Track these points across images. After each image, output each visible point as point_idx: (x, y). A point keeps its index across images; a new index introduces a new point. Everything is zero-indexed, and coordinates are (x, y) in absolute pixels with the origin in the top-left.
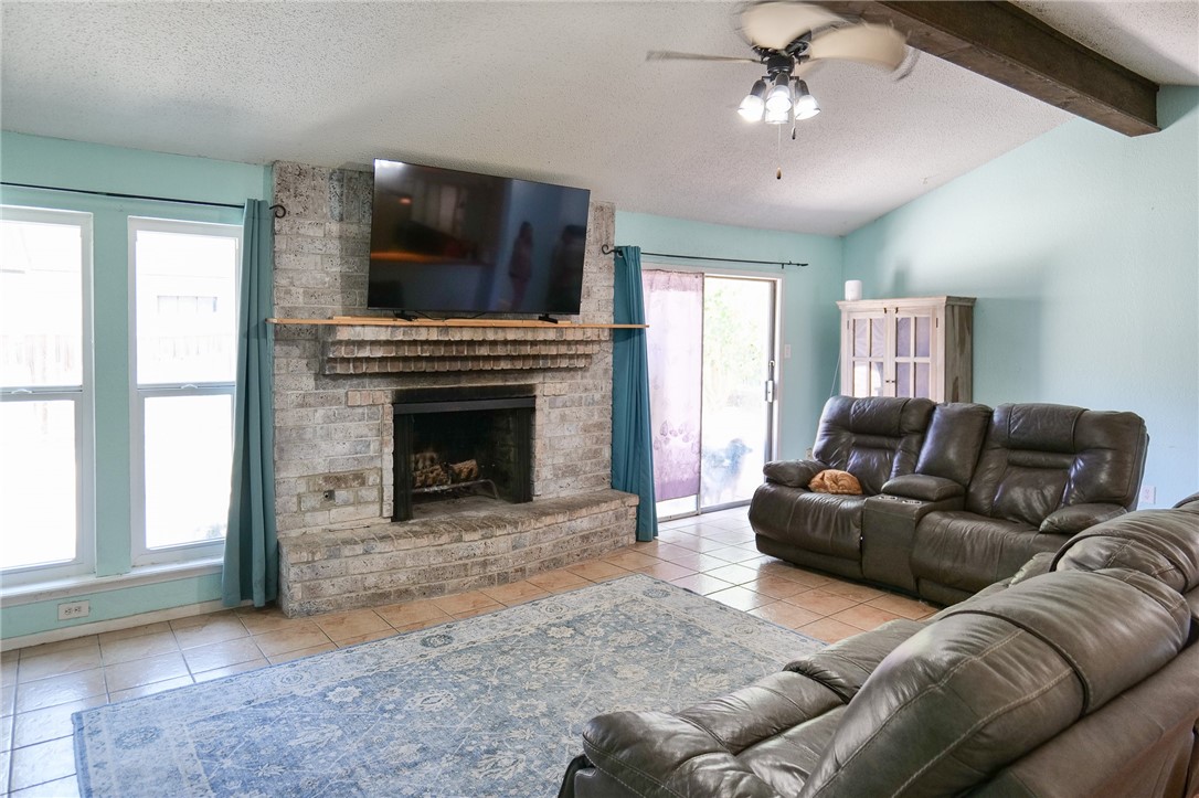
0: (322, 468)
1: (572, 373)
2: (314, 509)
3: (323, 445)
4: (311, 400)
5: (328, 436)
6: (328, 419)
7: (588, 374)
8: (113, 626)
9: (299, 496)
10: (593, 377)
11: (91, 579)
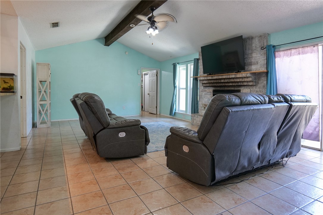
0: (204, 103)
1: (252, 87)
2: (203, 110)
3: (204, 99)
4: (203, 91)
5: (205, 97)
6: (205, 94)
7: (257, 87)
8: (186, 120)
9: (201, 107)
10: (259, 88)
11: (185, 113)
